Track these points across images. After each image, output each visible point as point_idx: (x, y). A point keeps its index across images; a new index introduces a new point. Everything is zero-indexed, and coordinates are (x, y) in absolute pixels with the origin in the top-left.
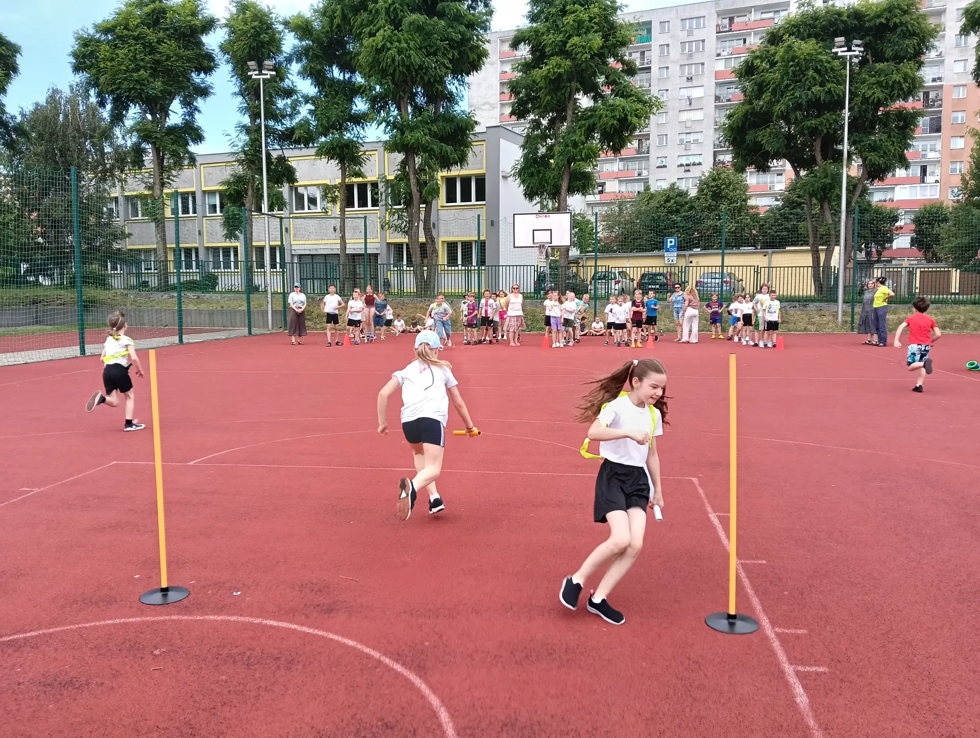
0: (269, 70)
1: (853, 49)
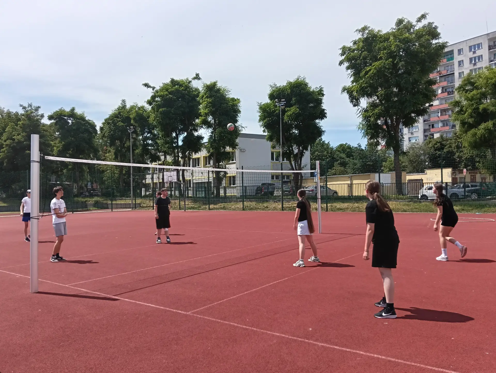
0: (133, 129)
1: (281, 103)
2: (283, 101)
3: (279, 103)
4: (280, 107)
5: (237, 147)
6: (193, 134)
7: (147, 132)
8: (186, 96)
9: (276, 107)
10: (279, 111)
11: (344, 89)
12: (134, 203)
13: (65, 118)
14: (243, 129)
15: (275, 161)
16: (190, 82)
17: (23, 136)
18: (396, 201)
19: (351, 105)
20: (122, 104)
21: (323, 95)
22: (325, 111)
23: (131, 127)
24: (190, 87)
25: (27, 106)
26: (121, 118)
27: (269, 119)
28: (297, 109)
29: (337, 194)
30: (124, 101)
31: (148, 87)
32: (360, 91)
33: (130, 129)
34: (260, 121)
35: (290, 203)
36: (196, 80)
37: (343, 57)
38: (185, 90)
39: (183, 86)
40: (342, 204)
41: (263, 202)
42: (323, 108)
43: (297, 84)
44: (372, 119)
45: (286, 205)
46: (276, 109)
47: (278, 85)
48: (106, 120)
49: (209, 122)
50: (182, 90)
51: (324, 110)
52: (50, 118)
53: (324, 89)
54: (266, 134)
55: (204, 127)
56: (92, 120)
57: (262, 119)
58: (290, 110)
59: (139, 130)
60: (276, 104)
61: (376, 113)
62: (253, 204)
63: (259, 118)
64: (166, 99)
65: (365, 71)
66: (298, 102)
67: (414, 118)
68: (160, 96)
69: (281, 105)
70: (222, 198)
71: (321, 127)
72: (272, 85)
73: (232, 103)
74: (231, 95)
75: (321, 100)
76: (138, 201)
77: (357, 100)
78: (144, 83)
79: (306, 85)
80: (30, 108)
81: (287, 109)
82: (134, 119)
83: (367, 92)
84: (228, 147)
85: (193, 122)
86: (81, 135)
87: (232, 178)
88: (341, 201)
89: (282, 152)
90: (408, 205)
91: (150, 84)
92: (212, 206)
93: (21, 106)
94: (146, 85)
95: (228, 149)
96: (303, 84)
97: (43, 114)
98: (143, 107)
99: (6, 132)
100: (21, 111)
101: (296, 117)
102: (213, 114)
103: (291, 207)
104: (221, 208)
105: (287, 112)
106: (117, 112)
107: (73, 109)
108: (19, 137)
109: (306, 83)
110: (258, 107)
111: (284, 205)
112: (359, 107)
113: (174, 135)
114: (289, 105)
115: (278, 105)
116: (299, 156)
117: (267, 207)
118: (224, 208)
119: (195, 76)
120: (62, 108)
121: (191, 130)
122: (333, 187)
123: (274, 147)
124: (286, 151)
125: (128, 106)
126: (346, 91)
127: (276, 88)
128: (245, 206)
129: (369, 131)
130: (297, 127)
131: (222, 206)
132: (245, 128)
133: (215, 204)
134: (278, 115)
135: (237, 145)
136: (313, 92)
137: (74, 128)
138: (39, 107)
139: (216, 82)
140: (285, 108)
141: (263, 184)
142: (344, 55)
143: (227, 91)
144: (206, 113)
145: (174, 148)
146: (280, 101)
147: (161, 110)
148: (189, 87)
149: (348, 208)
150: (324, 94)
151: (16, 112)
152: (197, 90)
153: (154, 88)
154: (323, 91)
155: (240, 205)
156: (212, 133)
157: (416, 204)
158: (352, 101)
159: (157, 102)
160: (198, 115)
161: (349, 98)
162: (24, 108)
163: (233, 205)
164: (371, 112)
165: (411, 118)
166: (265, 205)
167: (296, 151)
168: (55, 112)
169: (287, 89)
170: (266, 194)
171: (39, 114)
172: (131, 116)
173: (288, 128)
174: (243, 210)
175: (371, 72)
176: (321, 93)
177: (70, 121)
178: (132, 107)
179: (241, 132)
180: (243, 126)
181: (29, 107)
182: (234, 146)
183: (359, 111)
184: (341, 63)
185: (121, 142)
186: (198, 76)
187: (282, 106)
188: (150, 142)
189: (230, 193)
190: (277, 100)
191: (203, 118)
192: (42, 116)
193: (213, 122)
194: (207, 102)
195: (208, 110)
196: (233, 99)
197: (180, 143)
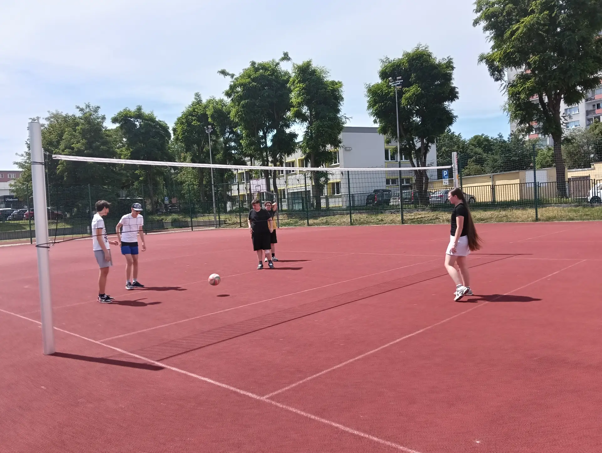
1: (397, 82)
2: (399, 80)
3: (393, 83)
4: (395, 87)
5: (340, 145)
6: (284, 132)
7: (228, 132)
8: (274, 82)
9: (390, 88)
10: (395, 93)
11: (482, 58)
12: (218, 220)
13: (132, 119)
14: (347, 120)
15: (390, 160)
16: (278, 64)
17: (83, 144)
18: (557, 206)
19: (492, 79)
20: (196, 99)
21: (453, 68)
22: (457, 90)
23: (209, 126)
24: (278, 70)
25: (84, 108)
26: (196, 116)
27: (381, 105)
28: (418, 89)
29: (474, 200)
30: (197, 95)
31: (226, 75)
32: (504, 58)
33: (208, 128)
34: (369, 108)
35: (412, 214)
36: (285, 62)
37: (479, 14)
38: (271, 75)
39: (269, 70)
40: (483, 212)
41: (377, 213)
42: (453, 85)
43: (417, 55)
44: (523, 96)
45: (407, 216)
46: (390, 90)
47: (391, 58)
48: (179, 119)
49: (304, 115)
50: (269, 75)
51: (454, 88)
52: (115, 120)
53: (453, 61)
54: (377, 125)
55: (297, 120)
56: (163, 121)
57: (372, 104)
58: (409, 91)
59: (218, 129)
60: (390, 84)
61: (528, 87)
62: (363, 216)
63: (367, 104)
64: (249, 88)
65: (510, 31)
66: (419, 80)
67: (581, 92)
68: (241, 85)
69: (395, 85)
70: (323, 211)
71: (452, 111)
72: (383, 59)
73: (332, 87)
74: (329, 78)
75: (450, 75)
76: (223, 217)
77: (500, 71)
78: (220, 70)
79: (429, 55)
80: (87, 110)
81: (404, 89)
82: (212, 116)
83: (514, 59)
84: (329, 145)
85: (284, 116)
86: (152, 139)
87: (335, 184)
88: (481, 209)
89: (400, 147)
90: (575, 211)
91: (227, 71)
92: (311, 221)
93: (78, 107)
94: (223, 73)
95: (329, 147)
96: (424, 54)
97: (104, 116)
98: (221, 101)
99: (63, 140)
100: (78, 114)
101: (417, 99)
102: (307, 102)
103: (414, 219)
104: (323, 224)
105: (404, 94)
106: (191, 109)
107: (139, 109)
108: (79, 145)
109: (429, 53)
110: (366, 90)
111: (404, 217)
112: (503, 82)
113: (261, 133)
114: (407, 84)
115: (392, 85)
116: (423, 151)
117: (382, 220)
118: (327, 223)
119: (283, 56)
120: (127, 108)
121: (282, 126)
122: (468, 190)
123: (388, 142)
124: (406, 146)
125: (204, 101)
126: (484, 61)
127: (389, 63)
128: (354, 220)
129: (519, 112)
130: (418, 114)
131: (325, 221)
132: (350, 118)
133: (315, 217)
134: (393, 99)
135: (340, 142)
136: (439, 65)
137: (143, 131)
138: (98, 107)
139: (310, 61)
140: (402, 88)
141: (376, 191)
142: (480, 11)
143: (325, 73)
144: (299, 102)
145: (262, 150)
146: (395, 80)
147: (243, 102)
148: (276, 71)
149: (492, 218)
150: (454, 66)
151: (73, 115)
152: (286, 73)
153: (232, 76)
154: (452, 63)
155: (347, 219)
156: (308, 128)
157: (587, 210)
158: (492, 74)
159: (237, 92)
160: (289, 106)
161: (489, 70)
162: (82, 110)
163: (337, 219)
164: (521, 87)
165: (578, 92)
166: (380, 217)
167: (418, 145)
168: (118, 114)
169: (404, 62)
170: (379, 203)
171: (99, 116)
172: (208, 113)
173: (406, 115)
174: (352, 224)
175: (520, 31)
176: (449, 65)
177: (137, 123)
178: (209, 102)
179: (345, 125)
180: (347, 116)
181: (86, 108)
182: (336, 143)
183: (503, 86)
184: (476, 22)
185: (198, 146)
186: (288, 56)
187: (398, 85)
188: (233, 144)
189: (334, 203)
190: (390, 78)
191: (296, 109)
192: (104, 118)
193: (308, 113)
194: (300, 88)
195: (302, 98)
196: (333, 83)
197: (269, 144)
